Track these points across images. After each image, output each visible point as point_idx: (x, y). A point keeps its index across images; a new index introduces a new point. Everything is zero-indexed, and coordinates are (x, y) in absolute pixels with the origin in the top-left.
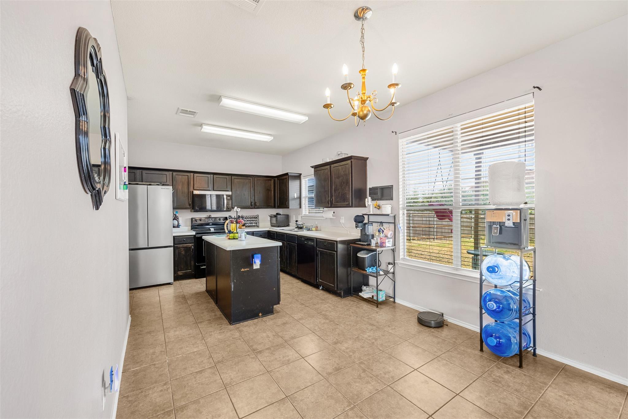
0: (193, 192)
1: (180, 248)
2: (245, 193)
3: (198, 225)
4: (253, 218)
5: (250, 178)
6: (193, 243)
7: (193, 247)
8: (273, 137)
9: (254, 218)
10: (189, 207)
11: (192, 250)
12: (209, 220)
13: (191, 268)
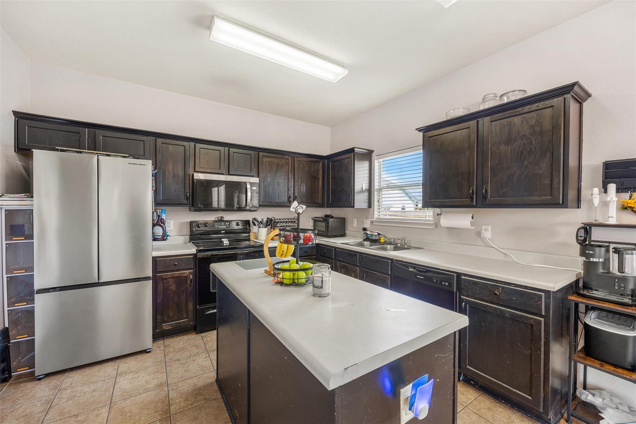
0: (193, 175)
1: (166, 279)
2: (280, 181)
3: (201, 234)
4: (289, 222)
5: (287, 157)
6: (191, 269)
7: (191, 277)
8: (347, 70)
9: (292, 222)
10: (185, 202)
11: (189, 282)
12: (220, 226)
13: (187, 313)
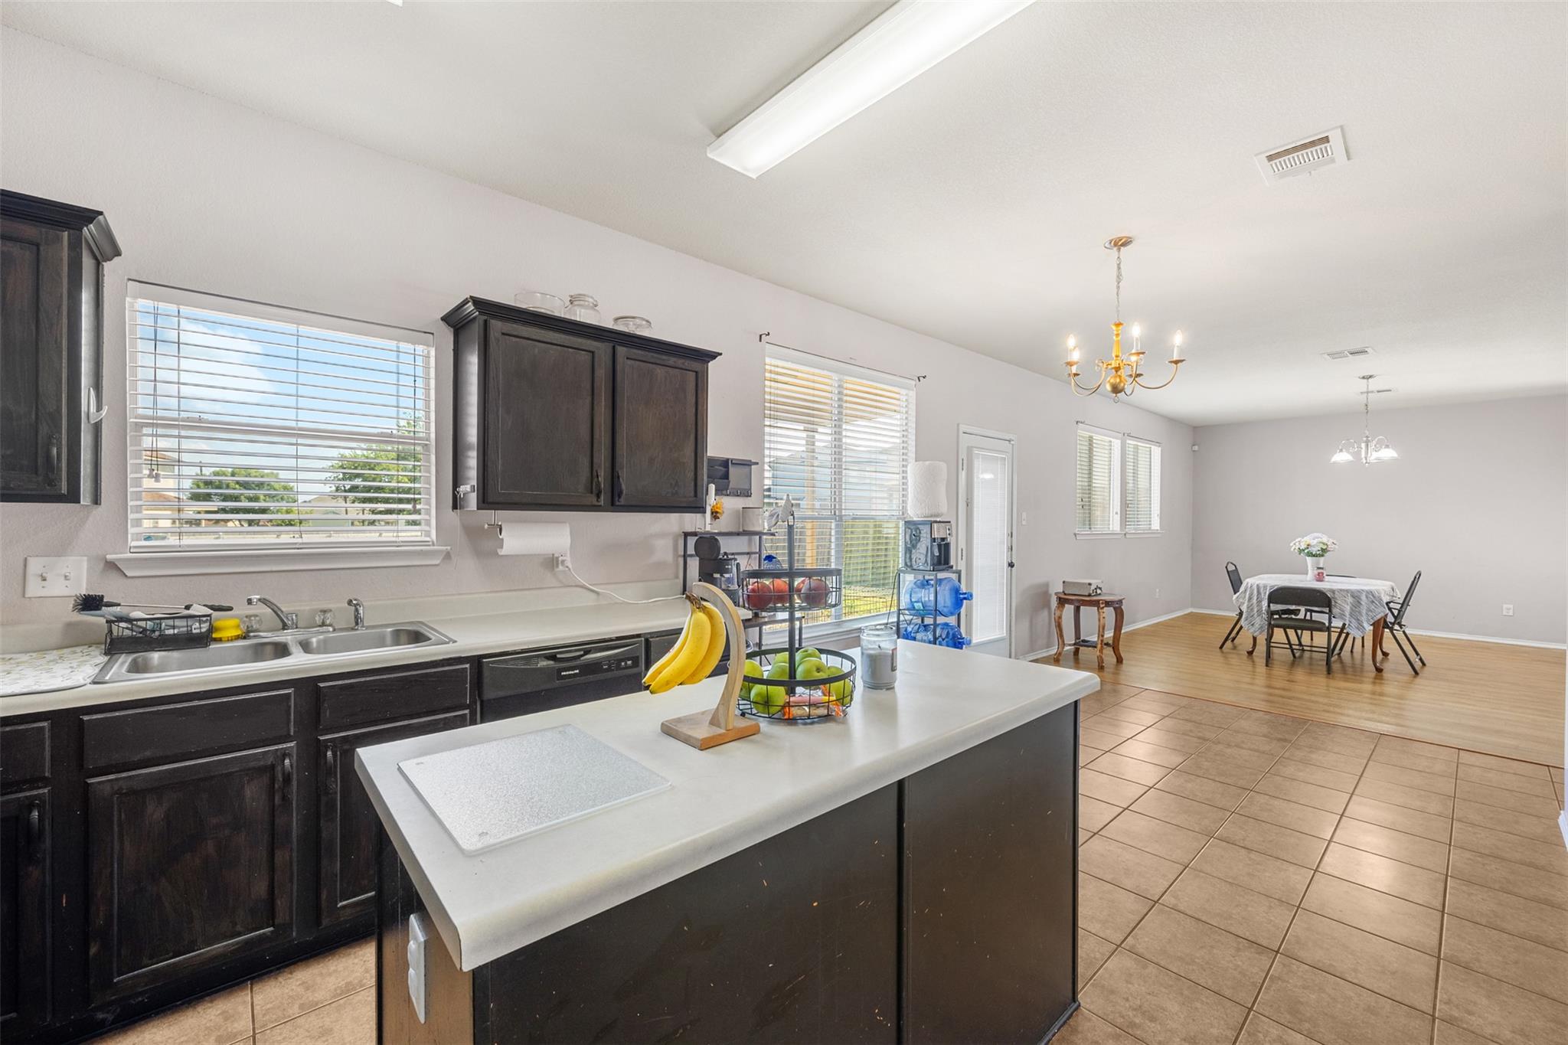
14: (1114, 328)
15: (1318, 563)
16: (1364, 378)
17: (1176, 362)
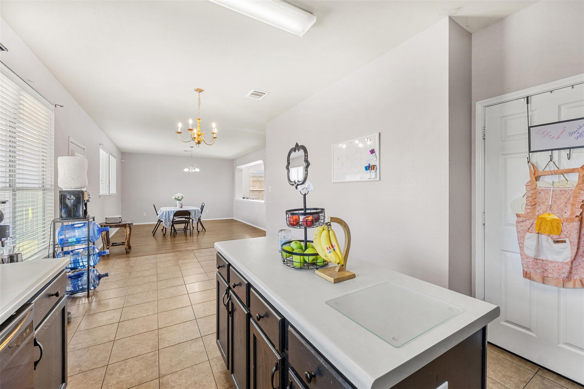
14: (198, 120)
15: (180, 202)
16: (191, 147)
17: (215, 138)
